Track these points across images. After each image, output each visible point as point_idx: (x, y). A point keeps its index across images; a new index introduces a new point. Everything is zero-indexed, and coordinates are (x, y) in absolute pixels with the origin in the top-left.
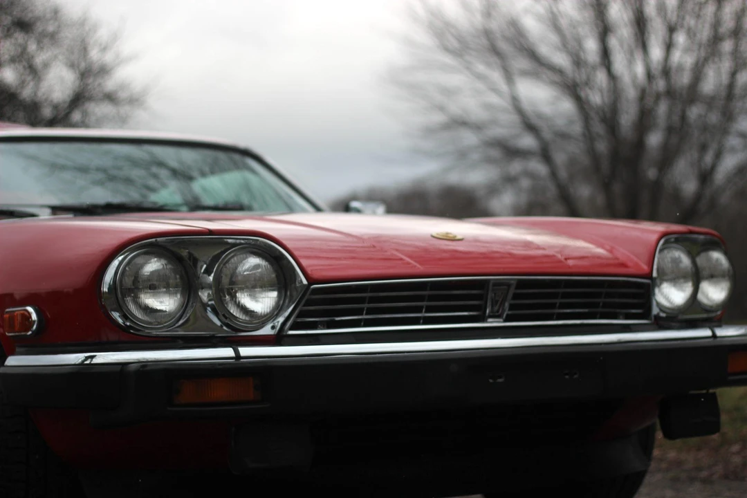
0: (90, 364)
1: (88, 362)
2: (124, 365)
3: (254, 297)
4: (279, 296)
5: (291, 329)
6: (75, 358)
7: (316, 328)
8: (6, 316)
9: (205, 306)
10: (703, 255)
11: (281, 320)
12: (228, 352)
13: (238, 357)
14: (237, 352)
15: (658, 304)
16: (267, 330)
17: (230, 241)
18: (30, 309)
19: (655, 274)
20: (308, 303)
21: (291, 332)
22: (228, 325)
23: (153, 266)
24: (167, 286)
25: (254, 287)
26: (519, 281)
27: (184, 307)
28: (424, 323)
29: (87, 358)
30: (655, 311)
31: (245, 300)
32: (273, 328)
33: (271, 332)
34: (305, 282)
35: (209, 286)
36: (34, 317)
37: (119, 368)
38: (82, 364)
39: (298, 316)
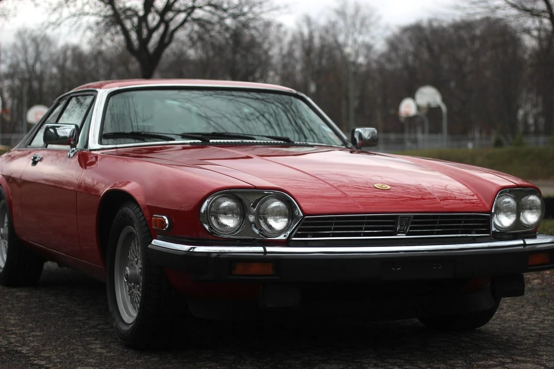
0: (193, 252)
1: (191, 250)
2: (209, 253)
3: (276, 220)
4: (289, 221)
5: (294, 237)
6: (186, 248)
7: (307, 237)
8: (153, 218)
9: (251, 223)
10: (525, 198)
11: (289, 232)
12: (261, 249)
13: (265, 252)
14: (265, 249)
15: (495, 226)
16: (282, 237)
17: (265, 192)
18: (164, 217)
19: (493, 211)
20: (304, 224)
21: (294, 239)
22: (262, 234)
23: (226, 203)
24: (233, 213)
25: (276, 215)
26: (415, 216)
27: (240, 225)
28: (363, 236)
29: (192, 248)
30: (494, 229)
31: (271, 222)
32: (285, 236)
33: (285, 238)
34: (302, 215)
35: (253, 214)
36: (167, 222)
37: (206, 255)
38: (188, 251)
39: (298, 231)
